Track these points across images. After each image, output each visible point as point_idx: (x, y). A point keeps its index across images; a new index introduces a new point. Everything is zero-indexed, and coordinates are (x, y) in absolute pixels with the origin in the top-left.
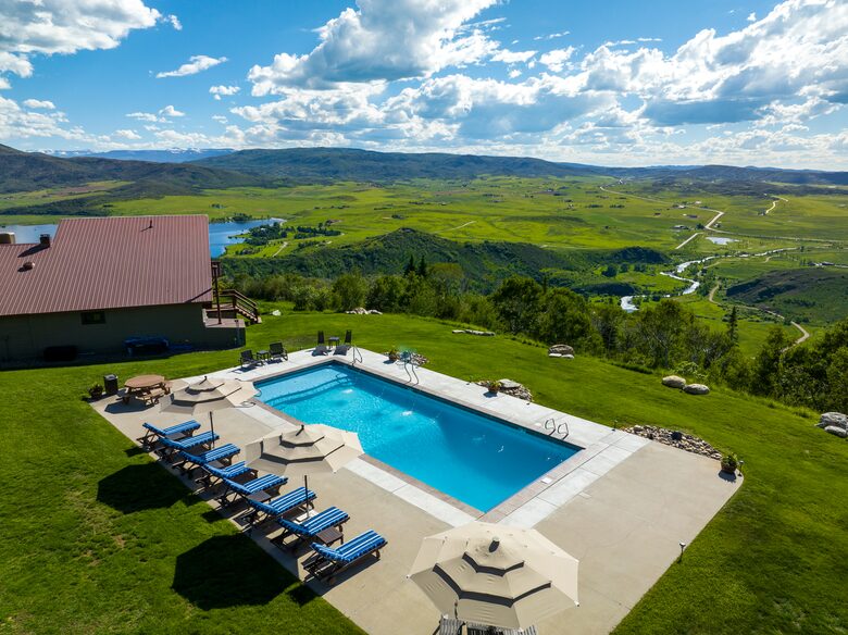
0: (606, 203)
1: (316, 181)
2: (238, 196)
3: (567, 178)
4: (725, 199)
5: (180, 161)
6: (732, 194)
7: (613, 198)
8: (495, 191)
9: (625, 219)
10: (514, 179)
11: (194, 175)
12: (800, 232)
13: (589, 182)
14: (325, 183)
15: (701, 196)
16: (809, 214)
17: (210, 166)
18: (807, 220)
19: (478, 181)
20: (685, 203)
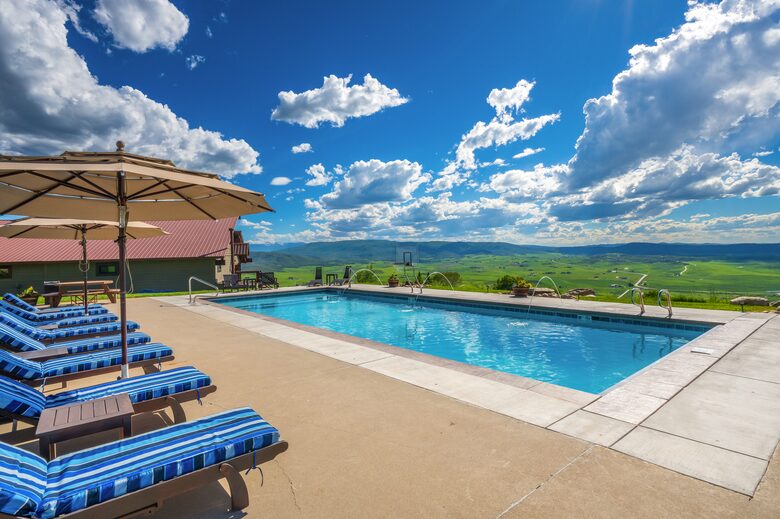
0: (558, 271)
1: (358, 262)
2: (305, 272)
3: (528, 255)
4: (647, 265)
5: (269, 251)
6: (651, 262)
7: (562, 267)
8: (477, 264)
9: (573, 281)
10: (490, 256)
11: (278, 259)
12: (711, 288)
13: (544, 257)
14: (363, 263)
15: (628, 264)
16: (715, 274)
17: (289, 253)
18: (715, 278)
19: (466, 259)
20: (616, 269)
